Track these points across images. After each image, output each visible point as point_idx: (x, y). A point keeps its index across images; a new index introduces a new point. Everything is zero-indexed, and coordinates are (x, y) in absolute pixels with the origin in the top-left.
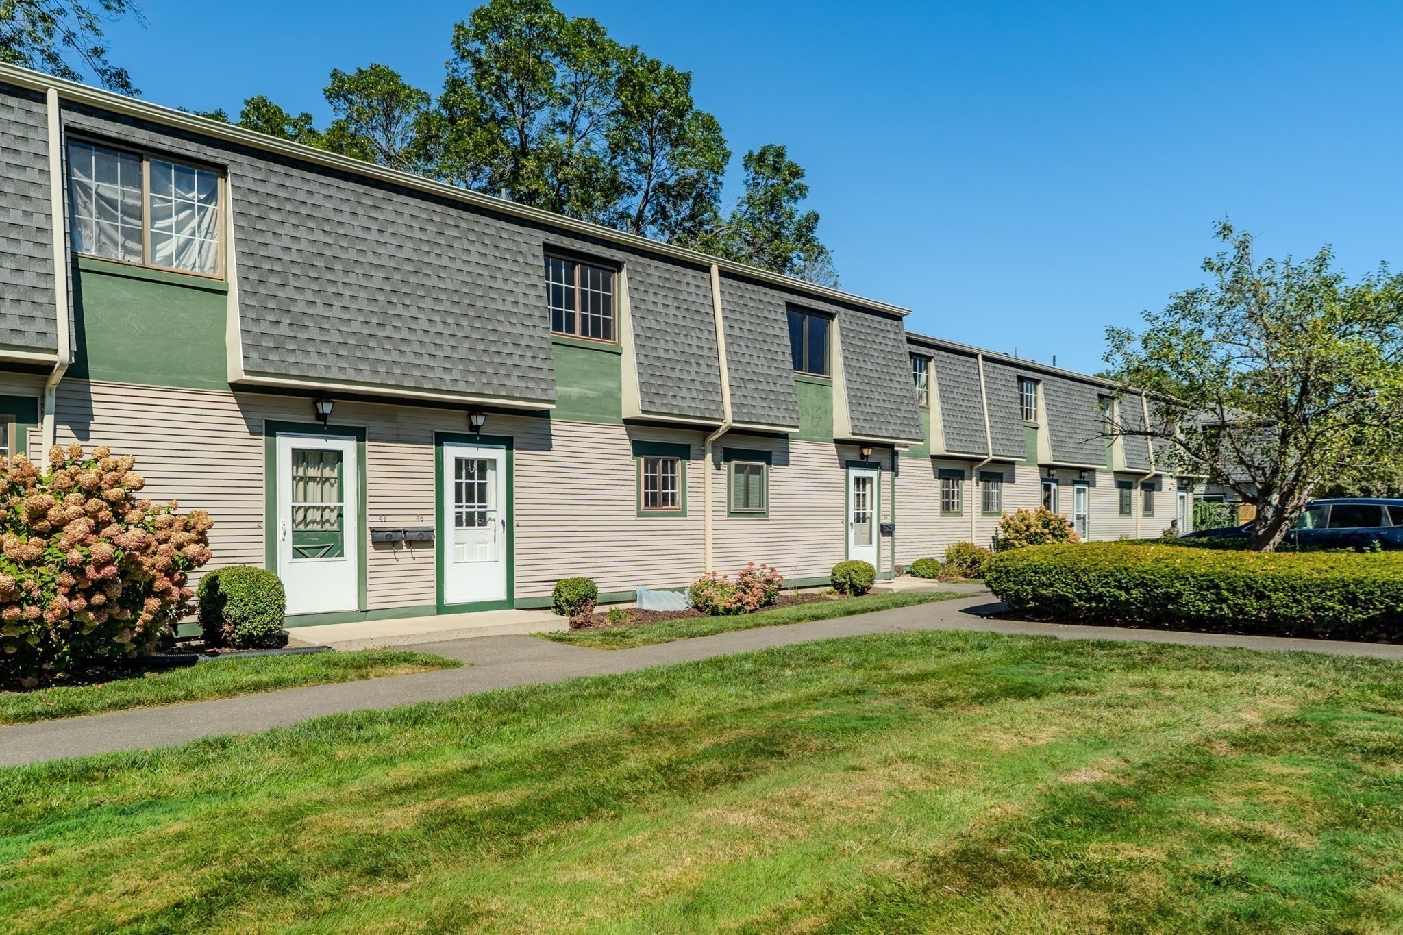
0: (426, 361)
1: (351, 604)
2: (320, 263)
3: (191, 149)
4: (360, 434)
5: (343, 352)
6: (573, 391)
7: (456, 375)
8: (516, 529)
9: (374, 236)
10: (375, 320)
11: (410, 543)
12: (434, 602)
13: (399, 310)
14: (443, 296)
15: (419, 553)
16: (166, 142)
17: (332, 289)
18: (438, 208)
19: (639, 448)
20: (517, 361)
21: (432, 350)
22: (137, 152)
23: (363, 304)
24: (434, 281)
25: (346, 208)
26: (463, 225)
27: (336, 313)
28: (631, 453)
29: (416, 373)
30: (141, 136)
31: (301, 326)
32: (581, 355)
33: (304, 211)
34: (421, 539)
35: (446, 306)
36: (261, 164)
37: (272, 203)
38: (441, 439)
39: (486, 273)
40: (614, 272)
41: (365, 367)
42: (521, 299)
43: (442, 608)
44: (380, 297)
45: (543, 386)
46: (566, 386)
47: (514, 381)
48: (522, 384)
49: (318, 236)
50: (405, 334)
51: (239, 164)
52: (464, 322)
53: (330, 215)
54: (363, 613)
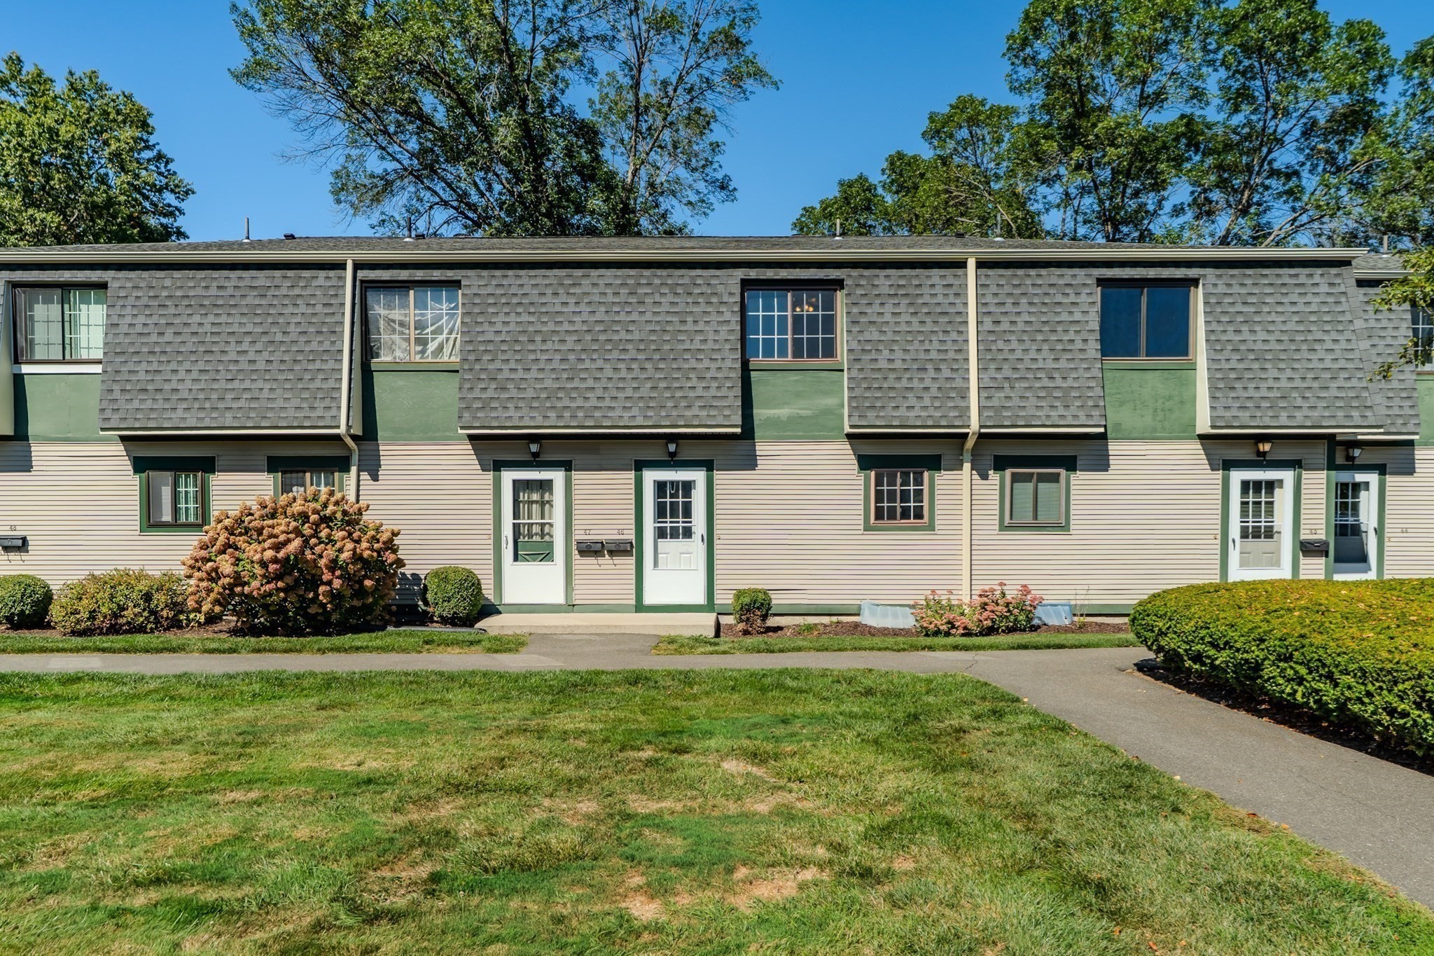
0: (607, 403)
1: (560, 599)
2: (523, 338)
3: (437, 275)
4: (567, 466)
5: (535, 404)
6: (783, 412)
7: (635, 412)
8: (716, 542)
9: (572, 308)
10: (565, 376)
11: (611, 553)
12: (633, 602)
13: (587, 364)
14: (630, 347)
15: (618, 560)
16: (419, 275)
17: (532, 357)
18: (632, 272)
19: (865, 463)
20: (699, 392)
21: (614, 393)
22: (405, 286)
23: (555, 365)
24: (623, 335)
25: (549, 291)
26: (657, 281)
27: (534, 374)
28: (856, 467)
29: (597, 414)
30: (404, 275)
31: (504, 389)
32: (793, 377)
33: (515, 301)
34: (619, 550)
35: (632, 354)
36: (485, 273)
37: (491, 301)
38: (639, 466)
39: (676, 319)
40: (836, 290)
41: (552, 414)
42: (711, 336)
43: (640, 607)
44: (572, 357)
45: (726, 413)
46: (774, 408)
47: (695, 411)
48: (704, 413)
49: (525, 318)
50: (590, 383)
51: (470, 278)
52: (648, 365)
53: (535, 300)
54: (570, 607)
